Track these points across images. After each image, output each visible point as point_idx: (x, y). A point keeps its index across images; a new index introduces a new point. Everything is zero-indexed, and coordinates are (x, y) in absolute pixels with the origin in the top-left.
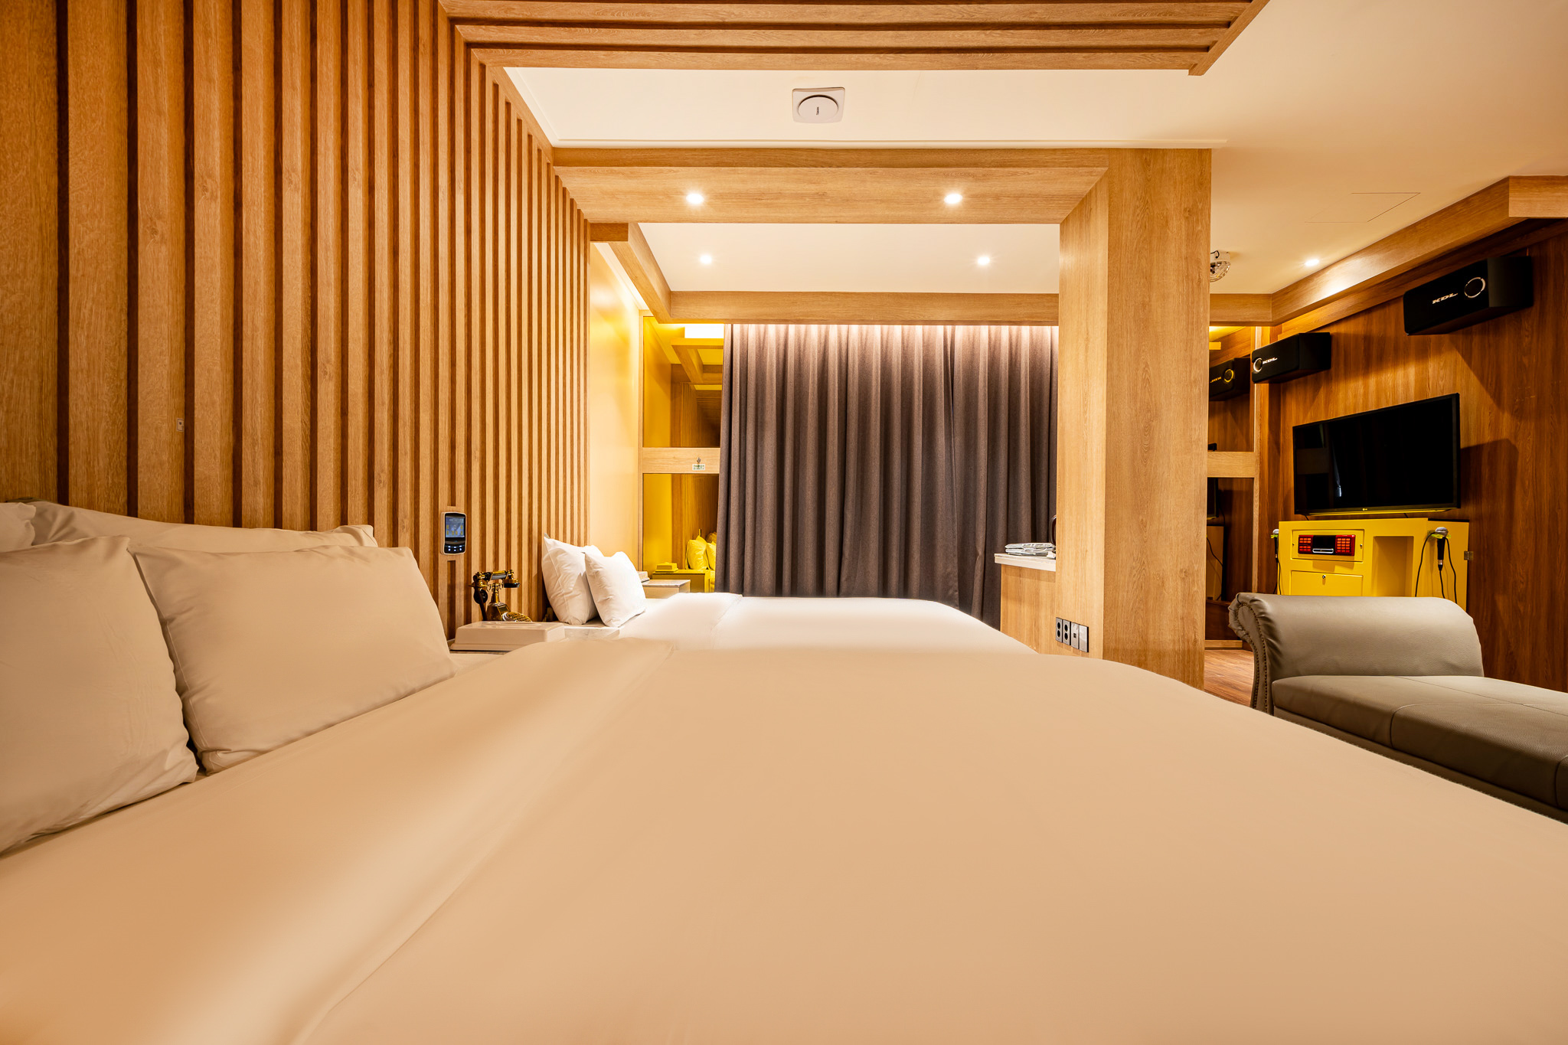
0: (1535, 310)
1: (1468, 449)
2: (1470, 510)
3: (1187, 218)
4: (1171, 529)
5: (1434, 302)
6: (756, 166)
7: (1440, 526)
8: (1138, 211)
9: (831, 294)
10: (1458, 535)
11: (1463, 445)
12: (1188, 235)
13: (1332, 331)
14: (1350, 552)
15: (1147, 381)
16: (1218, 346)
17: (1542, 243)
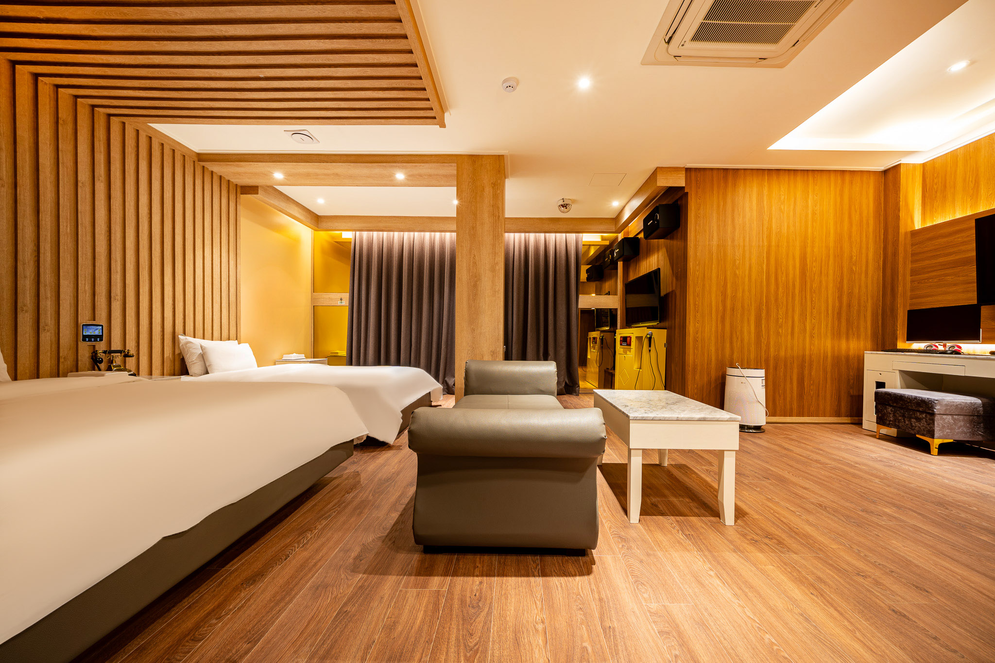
0: (680, 229)
1: (667, 295)
2: (666, 324)
3: (493, 187)
4: (486, 332)
5: (649, 224)
6: (292, 162)
7: (650, 331)
8: (470, 184)
9: (398, 217)
10: (660, 336)
11: (662, 293)
12: (493, 195)
13: (637, 237)
14: (630, 344)
15: (475, 263)
16: (607, 243)
17: (681, 198)
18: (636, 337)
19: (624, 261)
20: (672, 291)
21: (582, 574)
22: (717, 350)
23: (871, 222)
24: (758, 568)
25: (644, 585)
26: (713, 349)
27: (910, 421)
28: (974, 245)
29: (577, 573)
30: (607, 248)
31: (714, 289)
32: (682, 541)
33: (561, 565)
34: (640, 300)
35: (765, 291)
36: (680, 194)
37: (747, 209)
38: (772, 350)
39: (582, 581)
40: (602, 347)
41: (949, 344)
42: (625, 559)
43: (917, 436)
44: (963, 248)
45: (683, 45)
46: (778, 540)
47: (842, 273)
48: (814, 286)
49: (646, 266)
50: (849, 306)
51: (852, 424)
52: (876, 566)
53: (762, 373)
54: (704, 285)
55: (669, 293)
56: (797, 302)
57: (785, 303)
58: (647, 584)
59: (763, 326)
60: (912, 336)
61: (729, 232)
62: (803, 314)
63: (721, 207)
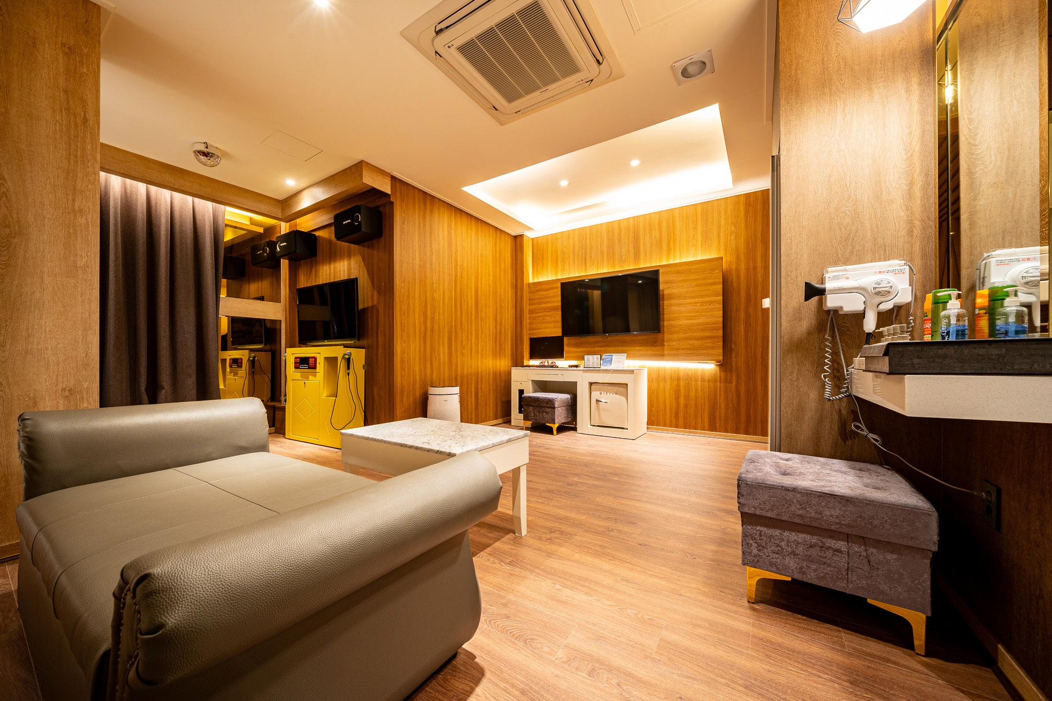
0: (383, 238)
1: (364, 310)
2: (364, 342)
4: (47, 349)
5: (344, 223)
7: (348, 350)
10: (359, 356)
11: (361, 307)
13: (317, 234)
14: (315, 367)
16: (261, 230)
17: (384, 205)
18: (326, 358)
19: (290, 260)
20: (373, 306)
21: (477, 681)
22: (420, 370)
23: (510, 271)
24: (573, 561)
25: (533, 639)
26: (417, 369)
27: (543, 415)
28: (560, 298)
29: (471, 684)
30: (260, 236)
31: (417, 309)
32: (513, 572)
33: (445, 691)
34: (318, 313)
35: (454, 316)
36: (383, 201)
37: (441, 238)
38: (459, 368)
39: (486, 689)
40: (253, 372)
41: (550, 361)
42: (493, 626)
43: (546, 424)
44: (553, 299)
45: (449, 47)
46: (559, 531)
47: (497, 307)
48: (483, 315)
49: (328, 271)
50: (500, 332)
51: (504, 423)
52: (607, 520)
53: (456, 390)
54: (409, 304)
55: (367, 308)
56: (473, 327)
57: (466, 328)
58: (536, 637)
59: (453, 347)
60: (533, 356)
61: (428, 255)
62: (477, 338)
63: (422, 228)
